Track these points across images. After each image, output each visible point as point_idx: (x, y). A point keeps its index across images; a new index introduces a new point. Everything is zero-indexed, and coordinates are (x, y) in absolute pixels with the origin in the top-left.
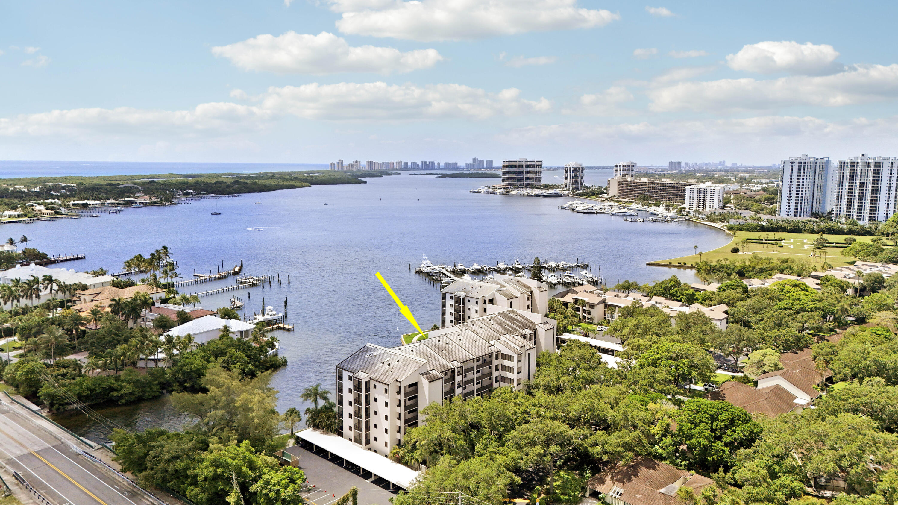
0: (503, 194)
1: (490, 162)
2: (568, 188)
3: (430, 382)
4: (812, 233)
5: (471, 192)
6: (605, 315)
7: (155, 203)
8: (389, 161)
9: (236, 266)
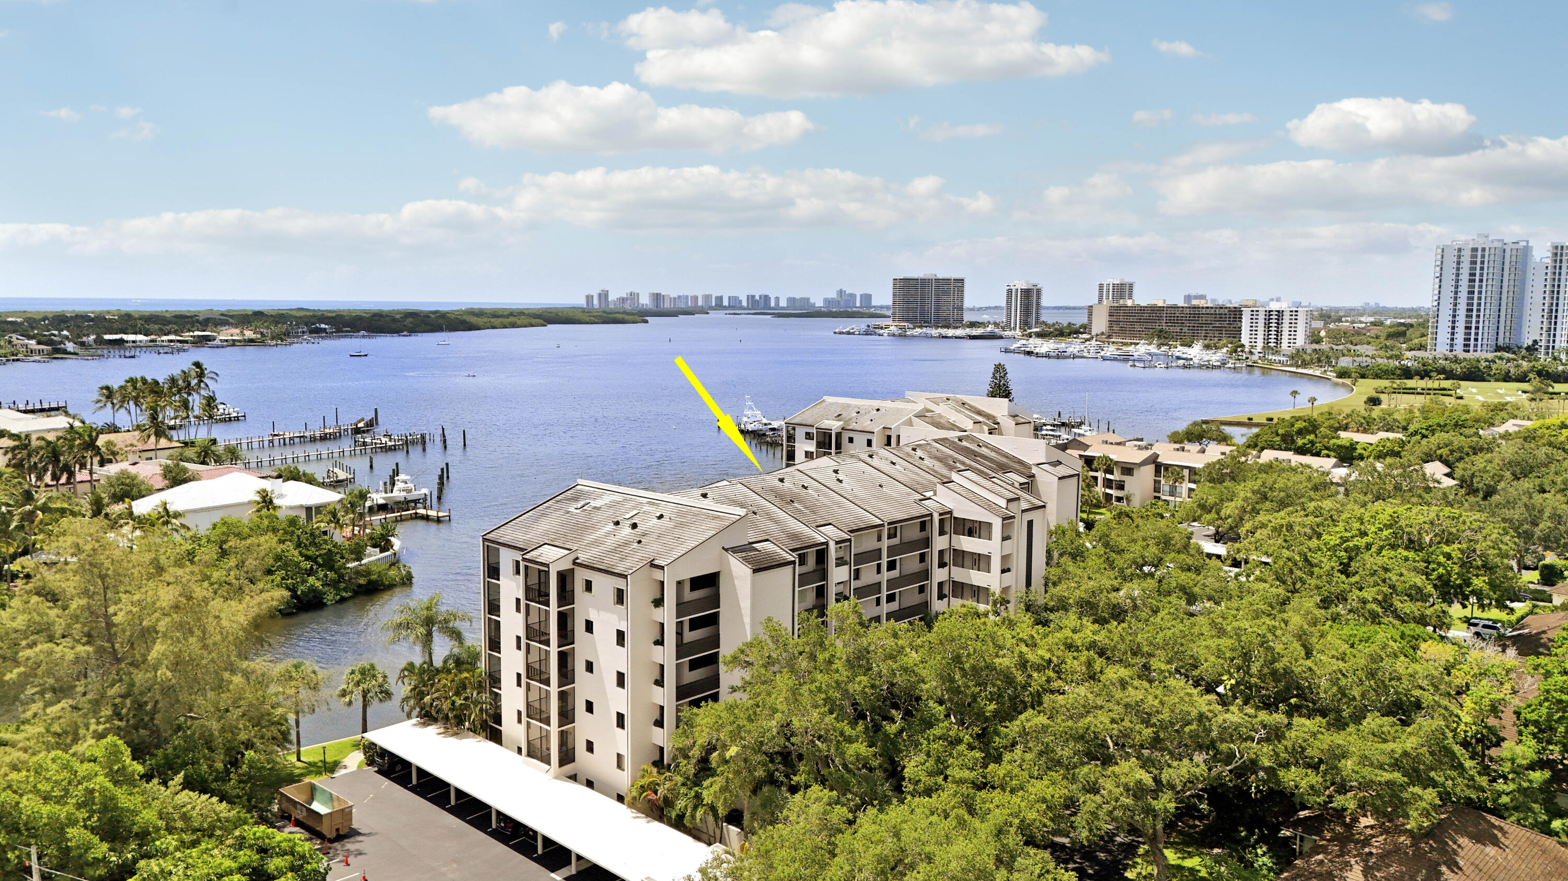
0: (894, 335)
1: (867, 298)
2: (1012, 326)
3: (755, 571)
4: (1505, 381)
5: (835, 333)
6: (1157, 490)
7: (251, 341)
8: (690, 294)
9: (363, 420)
